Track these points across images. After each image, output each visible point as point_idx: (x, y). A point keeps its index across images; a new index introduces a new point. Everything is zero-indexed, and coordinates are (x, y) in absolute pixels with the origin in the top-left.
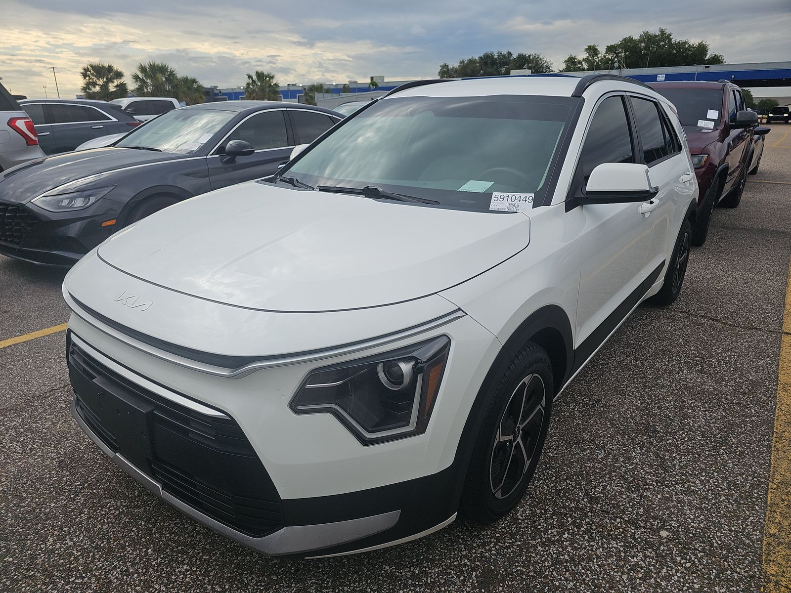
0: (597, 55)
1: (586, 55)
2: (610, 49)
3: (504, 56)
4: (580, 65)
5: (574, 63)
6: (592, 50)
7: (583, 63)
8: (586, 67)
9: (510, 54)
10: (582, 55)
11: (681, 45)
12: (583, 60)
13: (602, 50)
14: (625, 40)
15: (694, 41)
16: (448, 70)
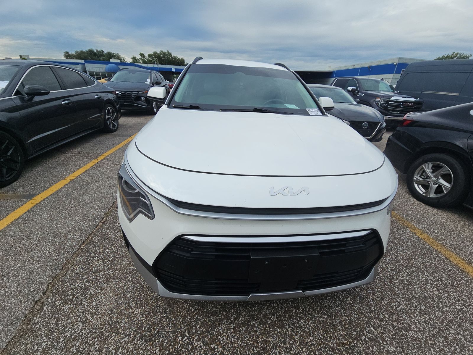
0: (145, 57)
1: (140, 57)
2: (150, 56)
3: (100, 51)
4: (139, 61)
5: (136, 60)
6: (142, 55)
7: (140, 60)
8: (141, 62)
9: (103, 51)
10: (139, 57)
11: (175, 58)
12: (140, 59)
13: (147, 56)
14: (154, 52)
15: (180, 57)
16: (69, 55)
